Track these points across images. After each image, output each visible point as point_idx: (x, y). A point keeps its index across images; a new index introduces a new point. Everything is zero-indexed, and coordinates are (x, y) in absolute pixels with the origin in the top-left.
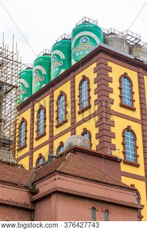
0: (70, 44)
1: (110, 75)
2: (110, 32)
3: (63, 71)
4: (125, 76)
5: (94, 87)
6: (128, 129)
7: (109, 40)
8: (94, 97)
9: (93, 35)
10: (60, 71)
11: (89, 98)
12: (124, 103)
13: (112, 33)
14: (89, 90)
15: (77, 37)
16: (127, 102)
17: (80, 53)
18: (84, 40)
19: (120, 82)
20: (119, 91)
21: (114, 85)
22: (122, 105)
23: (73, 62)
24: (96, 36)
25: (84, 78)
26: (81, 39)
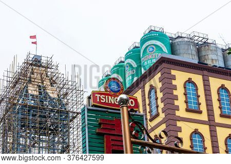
1: (174, 82)
2: (177, 36)
3: (135, 79)
4: (190, 81)
5: (160, 95)
6: (196, 132)
7: (176, 44)
8: (161, 105)
9: (158, 43)
10: (133, 79)
11: (157, 107)
12: (190, 108)
13: (179, 37)
14: (157, 99)
15: (144, 46)
16: (193, 106)
17: (149, 61)
18: (151, 49)
19: (185, 88)
20: (184, 97)
21: (179, 92)
22: (188, 110)
23: (143, 71)
24: (161, 43)
25: (152, 87)
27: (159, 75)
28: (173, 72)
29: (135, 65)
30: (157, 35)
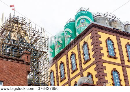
0: (75, 24)
1: (100, 39)
3: (72, 40)
4: (109, 39)
5: (91, 47)
6: (114, 70)
7: (97, 19)
8: (92, 53)
9: (87, 17)
10: (70, 40)
11: (89, 54)
12: (110, 55)
13: (98, 15)
14: (89, 50)
15: (78, 19)
16: (112, 54)
17: (81, 29)
18: (83, 21)
19: (106, 43)
20: (106, 48)
21: (103, 45)
22: (109, 56)
23: (78, 34)
24: (89, 18)
25: (85, 43)
26: (80, 21)
27: (90, 35)
28: (99, 33)
29: (71, 32)
30: (86, 12)
